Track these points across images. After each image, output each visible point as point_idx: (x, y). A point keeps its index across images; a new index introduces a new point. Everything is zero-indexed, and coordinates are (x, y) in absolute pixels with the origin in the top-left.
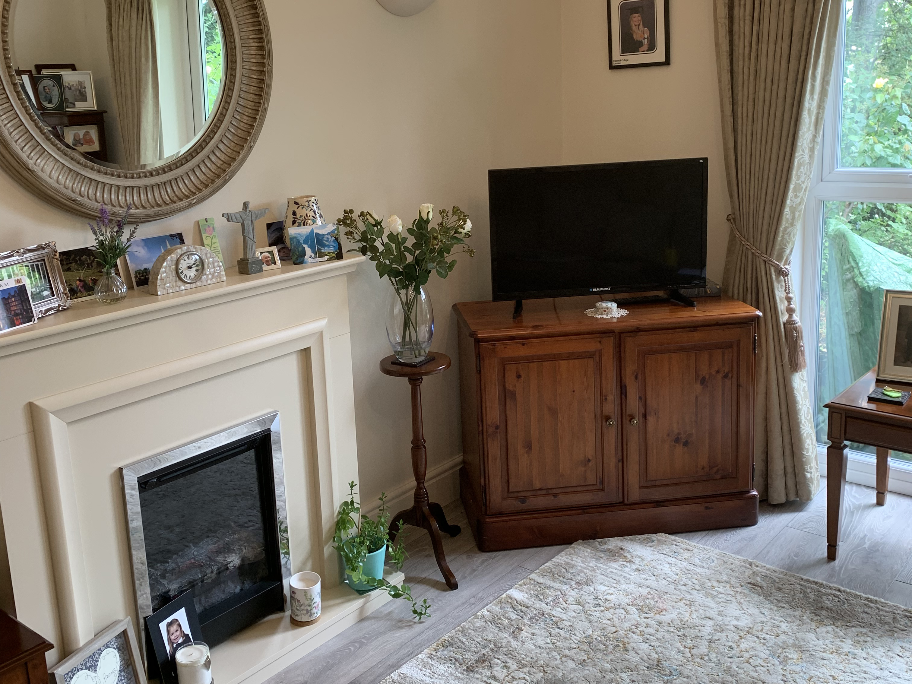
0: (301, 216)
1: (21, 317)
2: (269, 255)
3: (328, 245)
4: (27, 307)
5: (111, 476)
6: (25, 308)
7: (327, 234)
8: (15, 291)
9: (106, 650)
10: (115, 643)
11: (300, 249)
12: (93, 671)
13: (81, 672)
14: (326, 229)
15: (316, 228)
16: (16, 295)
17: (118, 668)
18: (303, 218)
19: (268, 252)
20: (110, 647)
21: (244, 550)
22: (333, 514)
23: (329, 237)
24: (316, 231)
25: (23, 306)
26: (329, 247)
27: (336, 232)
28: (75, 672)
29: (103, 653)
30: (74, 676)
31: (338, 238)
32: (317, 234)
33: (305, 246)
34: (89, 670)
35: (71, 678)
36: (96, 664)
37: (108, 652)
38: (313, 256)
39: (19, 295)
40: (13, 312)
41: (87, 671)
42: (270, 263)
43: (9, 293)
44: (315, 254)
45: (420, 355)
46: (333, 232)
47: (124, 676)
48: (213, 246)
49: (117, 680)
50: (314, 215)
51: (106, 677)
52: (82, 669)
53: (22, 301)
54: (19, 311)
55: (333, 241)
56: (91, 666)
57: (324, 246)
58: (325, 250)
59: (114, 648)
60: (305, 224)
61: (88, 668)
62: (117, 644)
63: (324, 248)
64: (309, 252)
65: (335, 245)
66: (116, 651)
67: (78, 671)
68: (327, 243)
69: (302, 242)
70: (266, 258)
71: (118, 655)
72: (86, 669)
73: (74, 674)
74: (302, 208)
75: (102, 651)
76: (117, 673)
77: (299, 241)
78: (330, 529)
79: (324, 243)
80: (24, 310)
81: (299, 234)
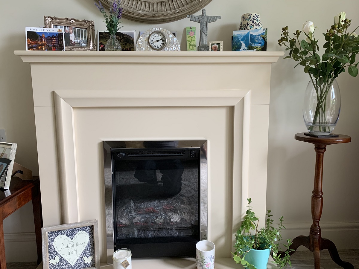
0: (244, 24)
1: (56, 47)
2: (217, 46)
3: (258, 42)
4: (61, 44)
5: (99, 144)
6: (60, 44)
7: (258, 35)
8: (57, 35)
9: (81, 231)
10: (88, 230)
11: (238, 44)
12: (71, 238)
13: (63, 236)
14: (257, 32)
15: (252, 31)
16: (57, 37)
17: (87, 243)
18: (245, 25)
19: (217, 44)
20: (84, 231)
21: (184, 215)
22: (241, 216)
23: (259, 37)
24: (250, 33)
25: (59, 43)
26: (258, 43)
27: (265, 34)
28: (59, 234)
29: (79, 232)
30: (58, 236)
31: (265, 38)
32: (251, 35)
33: (241, 42)
34: (68, 237)
35: (56, 236)
36: (74, 235)
37: (82, 232)
38: (246, 48)
39: (58, 37)
40: (53, 44)
41: (67, 236)
42: (217, 50)
43: (53, 35)
44: (248, 48)
45: (325, 131)
46: (262, 34)
47: (89, 249)
48: (192, 42)
49: (84, 248)
50: (252, 24)
51: (78, 244)
52: (64, 234)
53: (59, 40)
54: (56, 45)
55: (262, 40)
56: (70, 235)
57: (255, 42)
58: (255, 45)
59: (87, 232)
60: (245, 29)
61: (68, 236)
62: (89, 231)
63: (254, 44)
64: (243, 45)
65: (263, 42)
66: (88, 235)
67: (61, 234)
68: (257, 41)
69: (240, 40)
70: (215, 47)
71: (88, 237)
72: (67, 235)
73: (58, 235)
74: (246, 20)
75: (79, 230)
76: (86, 245)
77: (238, 39)
78: (238, 224)
79: (255, 41)
80: (59, 45)
81: (239, 35)
